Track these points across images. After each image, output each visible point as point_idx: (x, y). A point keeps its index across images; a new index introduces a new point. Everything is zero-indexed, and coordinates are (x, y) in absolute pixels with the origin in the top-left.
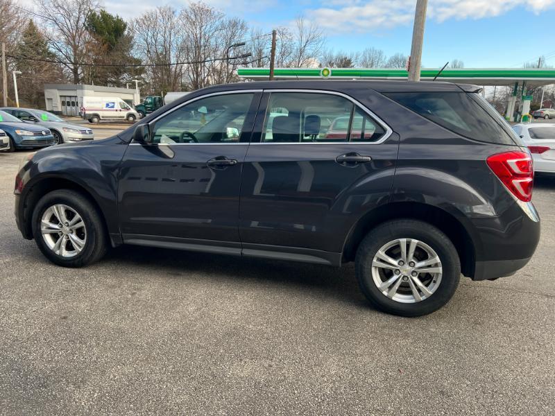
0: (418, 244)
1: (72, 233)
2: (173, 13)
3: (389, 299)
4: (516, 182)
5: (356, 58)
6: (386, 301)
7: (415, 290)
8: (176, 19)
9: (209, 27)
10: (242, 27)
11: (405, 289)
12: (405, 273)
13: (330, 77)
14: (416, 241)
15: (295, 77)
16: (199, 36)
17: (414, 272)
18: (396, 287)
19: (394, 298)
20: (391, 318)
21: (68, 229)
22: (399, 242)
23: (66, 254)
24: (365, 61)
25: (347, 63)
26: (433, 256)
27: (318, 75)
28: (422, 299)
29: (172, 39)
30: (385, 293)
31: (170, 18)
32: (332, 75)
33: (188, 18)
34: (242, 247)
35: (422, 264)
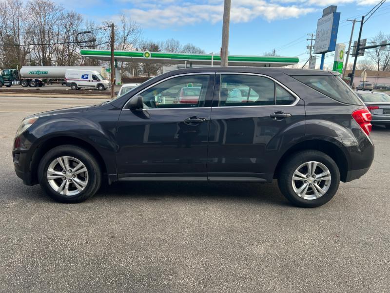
0: (318, 164)
1: (74, 177)
2: (21, 4)
3: (302, 198)
4: (366, 126)
5: (162, 45)
6: (301, 200)
7: (316, 191)
8: (23, 9)
9: (51, 17)
10: (78, 19)
11: (310, 191)
12: (310, 182)
13: (150, 58)
14: (317, 162)
15: (130, 57)
16: (43, 23)
17: (315, 180)
18: (306, 191)
19: (305, 198)
20: (305, 210)
21: (71, 174)
22: (308, 164)
23: (69, 193)
24: (168, 47)
25: (155, 48)
26: (326, 170)
27: (142, 56)
28: (321, 195)
29: (20, 24)
30: (299, 195)
31: (18, 8)
32: (152, 57)
33: (33, 9)
34: (207, 176)
35: (320, 175)
